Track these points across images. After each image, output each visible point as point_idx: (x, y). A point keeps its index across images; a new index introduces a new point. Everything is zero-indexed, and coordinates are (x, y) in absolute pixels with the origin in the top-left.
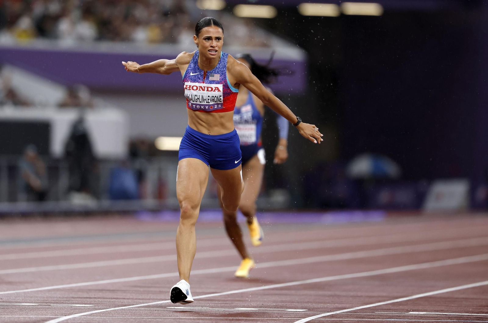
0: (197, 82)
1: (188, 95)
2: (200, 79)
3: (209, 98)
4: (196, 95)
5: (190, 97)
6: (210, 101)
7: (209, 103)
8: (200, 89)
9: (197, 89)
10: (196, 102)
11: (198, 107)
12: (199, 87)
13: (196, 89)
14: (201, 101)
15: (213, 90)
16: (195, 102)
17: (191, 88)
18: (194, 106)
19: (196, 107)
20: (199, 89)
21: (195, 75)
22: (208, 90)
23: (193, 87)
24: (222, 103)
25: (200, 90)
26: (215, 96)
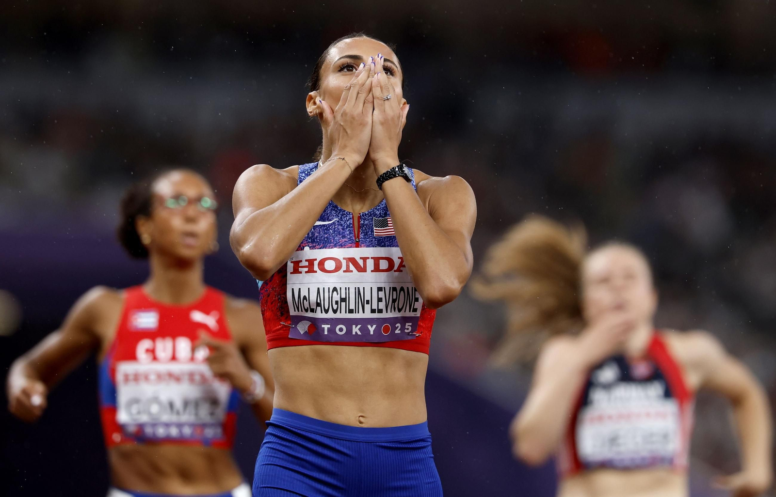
0: (335, 246)
1: (304, 293)
2: (344, 237)
3: (381, 294)
4: (335, 289)
5: (313, 298)
6: (382, 305)
7: (380, 311)
8: (348, 266)
9: (338, 268)
10: (335, 311)
11: (341, 330)
12: (344, 263)
13: (333, 268)
14: (352, 307)
15: (396, 268)
16: (331, 315)
17: (316, 268)
18: (326, 327)
19: (332, 331)
20: (344, 268)
21: (324, 226)
22: (377, 269)
23: (322, 263)
24: (419, 315)
25: (348, 270)
26: (402, 289)
